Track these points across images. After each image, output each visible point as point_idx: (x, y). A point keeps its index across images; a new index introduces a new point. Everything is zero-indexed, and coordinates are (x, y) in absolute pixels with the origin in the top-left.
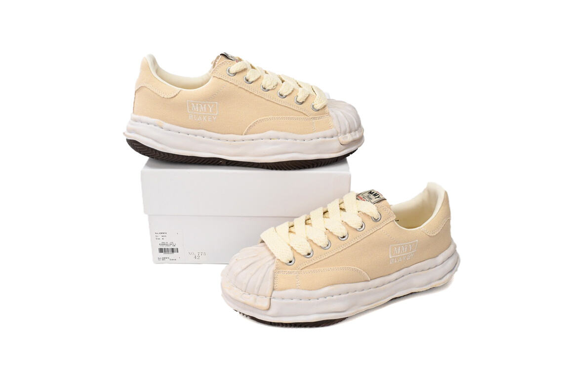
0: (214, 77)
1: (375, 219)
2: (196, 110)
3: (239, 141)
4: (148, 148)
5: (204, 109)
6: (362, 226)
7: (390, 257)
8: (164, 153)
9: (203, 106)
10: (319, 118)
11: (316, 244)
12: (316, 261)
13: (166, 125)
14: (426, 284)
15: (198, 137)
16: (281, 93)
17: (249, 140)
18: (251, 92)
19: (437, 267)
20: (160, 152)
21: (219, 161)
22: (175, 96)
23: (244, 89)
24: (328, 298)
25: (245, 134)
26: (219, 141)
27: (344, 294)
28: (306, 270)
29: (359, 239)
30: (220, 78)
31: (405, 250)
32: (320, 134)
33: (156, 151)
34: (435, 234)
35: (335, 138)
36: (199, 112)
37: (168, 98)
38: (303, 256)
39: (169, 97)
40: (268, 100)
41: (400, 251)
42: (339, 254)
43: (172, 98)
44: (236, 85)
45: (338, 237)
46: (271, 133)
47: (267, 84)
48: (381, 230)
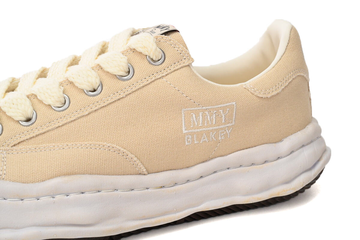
1: (152, 59)
6: (129, 72)
7: (184, 132)
11: (41, 102)
12: (41, 131)
14: (261, 190)
19: (280, 161)
24: (58, 197)
27: (90, 191)
28: (20, 146)
29: (123, 95)
31: (212, 120)
34: (269, 96)
38: (18, 121)
41: (203, 121)
42: (84, 119)
45: (83, 90)
48: (164, 79)
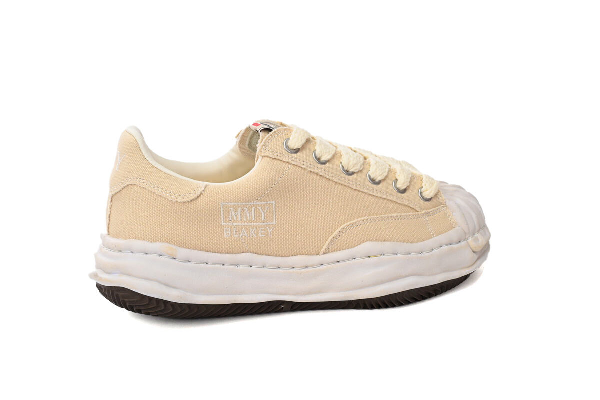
0: (263, 157)
2: (237, 218)
3: (314, 266)
4: (151, 299)
5: (251, 216)
8: (181, 305)
9: (250, 211)
10: (434, 213)
13: (183, 253)
15: (241, 267)
16: (372, 177)
17: (333, 263)
18: (329, 179)
20: (173, 305)
21: (279, 306)
22: (198, 197)
23: (317, 174)
25: (324, 254)
26: (279, 270)
30: (275, 159)
32: (442, 238)
33: (166, 302)
35: (463, 243)
36: (242, 221)
37: (185, 203)
39: (187, 200)
40: (356, 190)
43: (192, 201)
44: (305, 169)
46: (367, 247)
47: (351, 163)
